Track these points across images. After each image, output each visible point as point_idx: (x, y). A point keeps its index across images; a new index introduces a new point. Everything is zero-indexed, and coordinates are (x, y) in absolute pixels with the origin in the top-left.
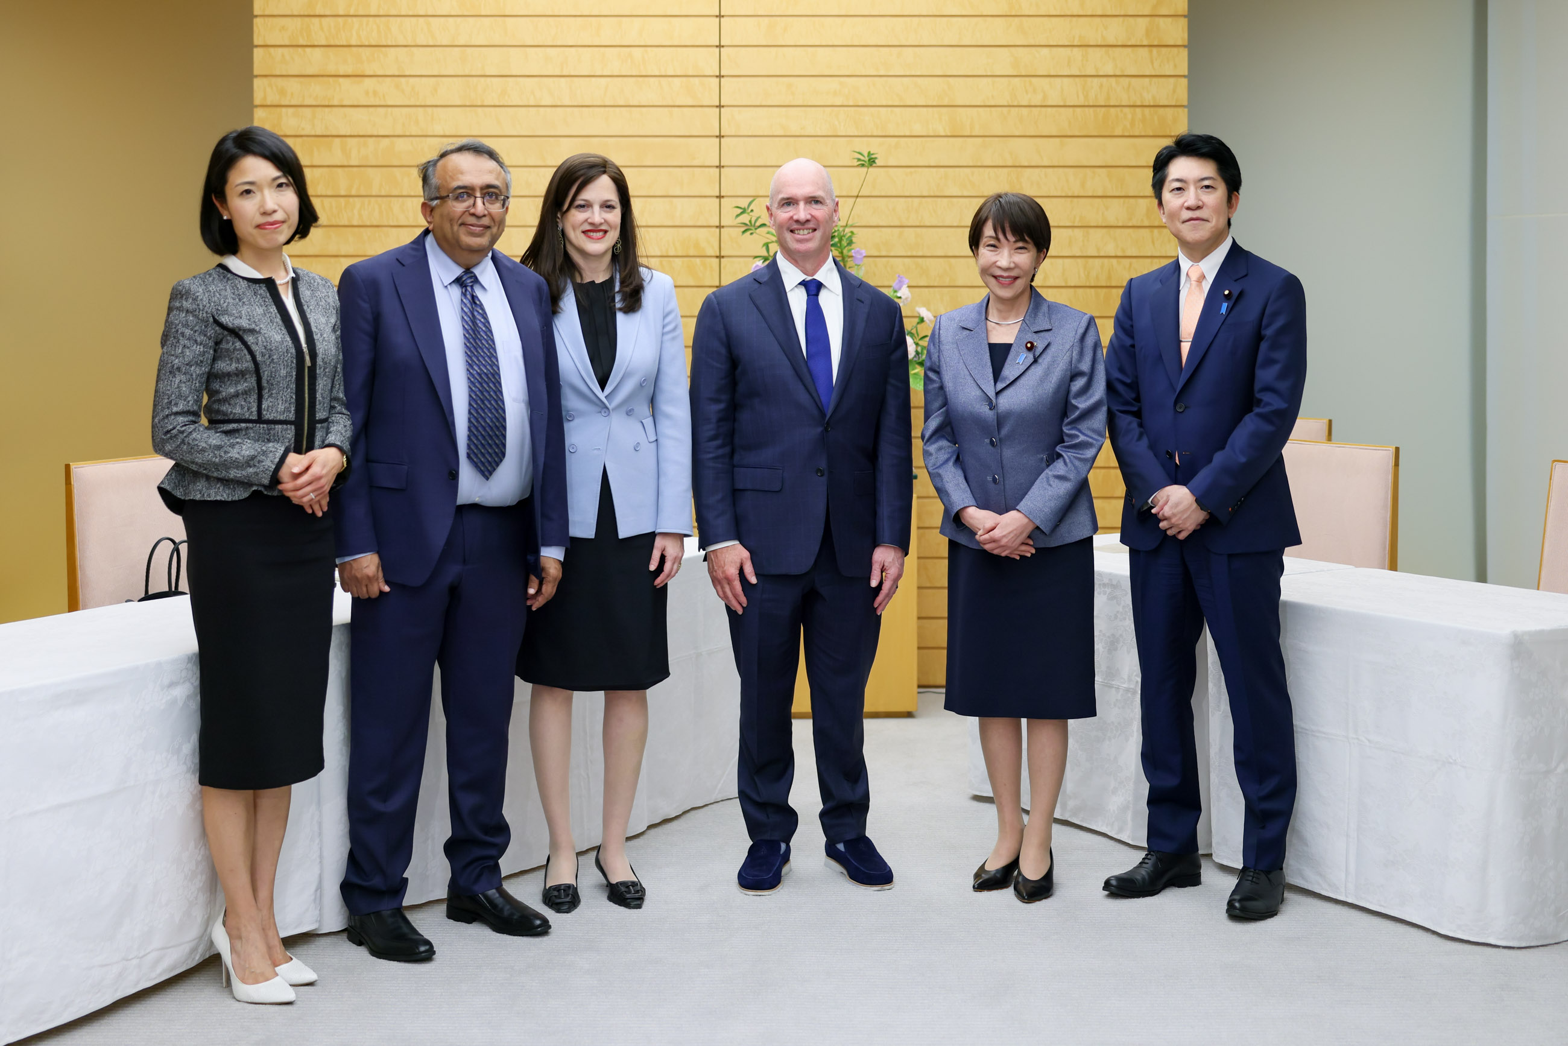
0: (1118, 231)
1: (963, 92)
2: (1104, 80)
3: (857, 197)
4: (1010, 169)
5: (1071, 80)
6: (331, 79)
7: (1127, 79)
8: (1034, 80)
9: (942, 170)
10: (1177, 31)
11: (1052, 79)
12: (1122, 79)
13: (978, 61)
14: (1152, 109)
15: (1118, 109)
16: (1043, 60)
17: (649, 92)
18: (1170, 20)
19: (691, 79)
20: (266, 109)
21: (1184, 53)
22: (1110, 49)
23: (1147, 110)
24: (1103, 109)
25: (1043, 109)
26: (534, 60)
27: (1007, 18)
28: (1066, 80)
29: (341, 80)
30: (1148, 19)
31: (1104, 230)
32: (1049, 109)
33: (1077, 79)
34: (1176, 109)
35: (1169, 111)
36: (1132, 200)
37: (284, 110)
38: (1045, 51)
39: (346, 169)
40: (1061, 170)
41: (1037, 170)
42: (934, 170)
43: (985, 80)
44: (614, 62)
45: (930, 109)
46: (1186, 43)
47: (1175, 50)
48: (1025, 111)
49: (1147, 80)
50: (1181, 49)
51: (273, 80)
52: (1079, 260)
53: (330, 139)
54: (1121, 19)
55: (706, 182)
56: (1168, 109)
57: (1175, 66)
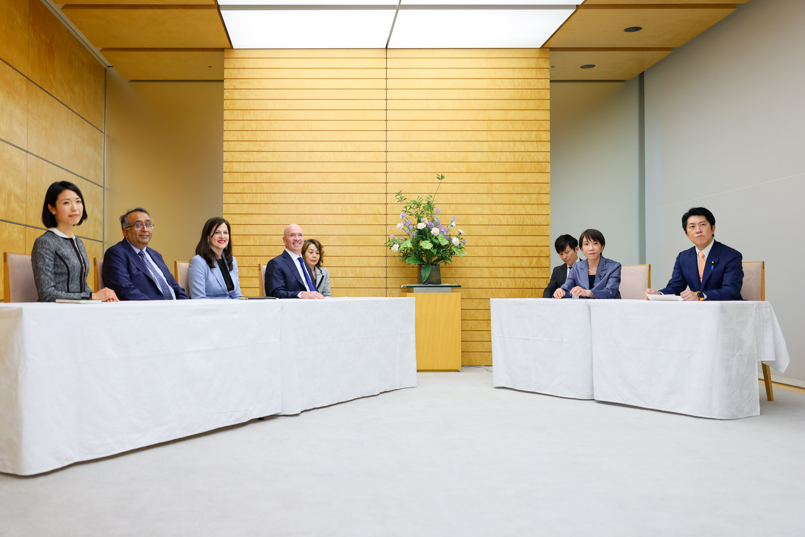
0: (526, 205)
1: (472, 157)
2: (521, 153)
3: (436, 193)
4: (488, 184)
5: (509, 153)
6: (250, 152)
7: (529, 153)
8: (496, 153)
9: (464, 184)
10: (546, 136)
11: (503, 153)
12: (527, 153)
13: (477, 146)
14: (538, 163)
15: (526, 163)
16: (500, 146)
17: (361, 157)
18: (544, 132)
19: (376, 152)
20: (228, 163)
21: (549, 143)
22: (523, 142)
23: (536, 163)
24: (521, 163)
25: (500, 163)
26: (322, 146)
27: (487, 132)
28: (507, 153)
29: (254, 153)
30: (536, 132)
31: (521, 205)
32: (502, 163)
33: (511, 153)
34: (546, 163)
35: (544, 164)
36: (531, 195)
37: (234, 163)
38: (500, 143)
39: (255, 184)
40: (506, 184)
41: (498, 184)
42: (461, 184)
43: (479, 153)
44: (349, 146)
45: (460, 163)
46: (550, 140)
47: (546, 142)
48: (493, 163)
49: (536, 153)
50: (548, 142)
51: (230, 153)
52: (512, 216)
53: (250, 173)
54: (526, 132)
55: (381, 188)
56: (543, 163)
57: (546, 148)
